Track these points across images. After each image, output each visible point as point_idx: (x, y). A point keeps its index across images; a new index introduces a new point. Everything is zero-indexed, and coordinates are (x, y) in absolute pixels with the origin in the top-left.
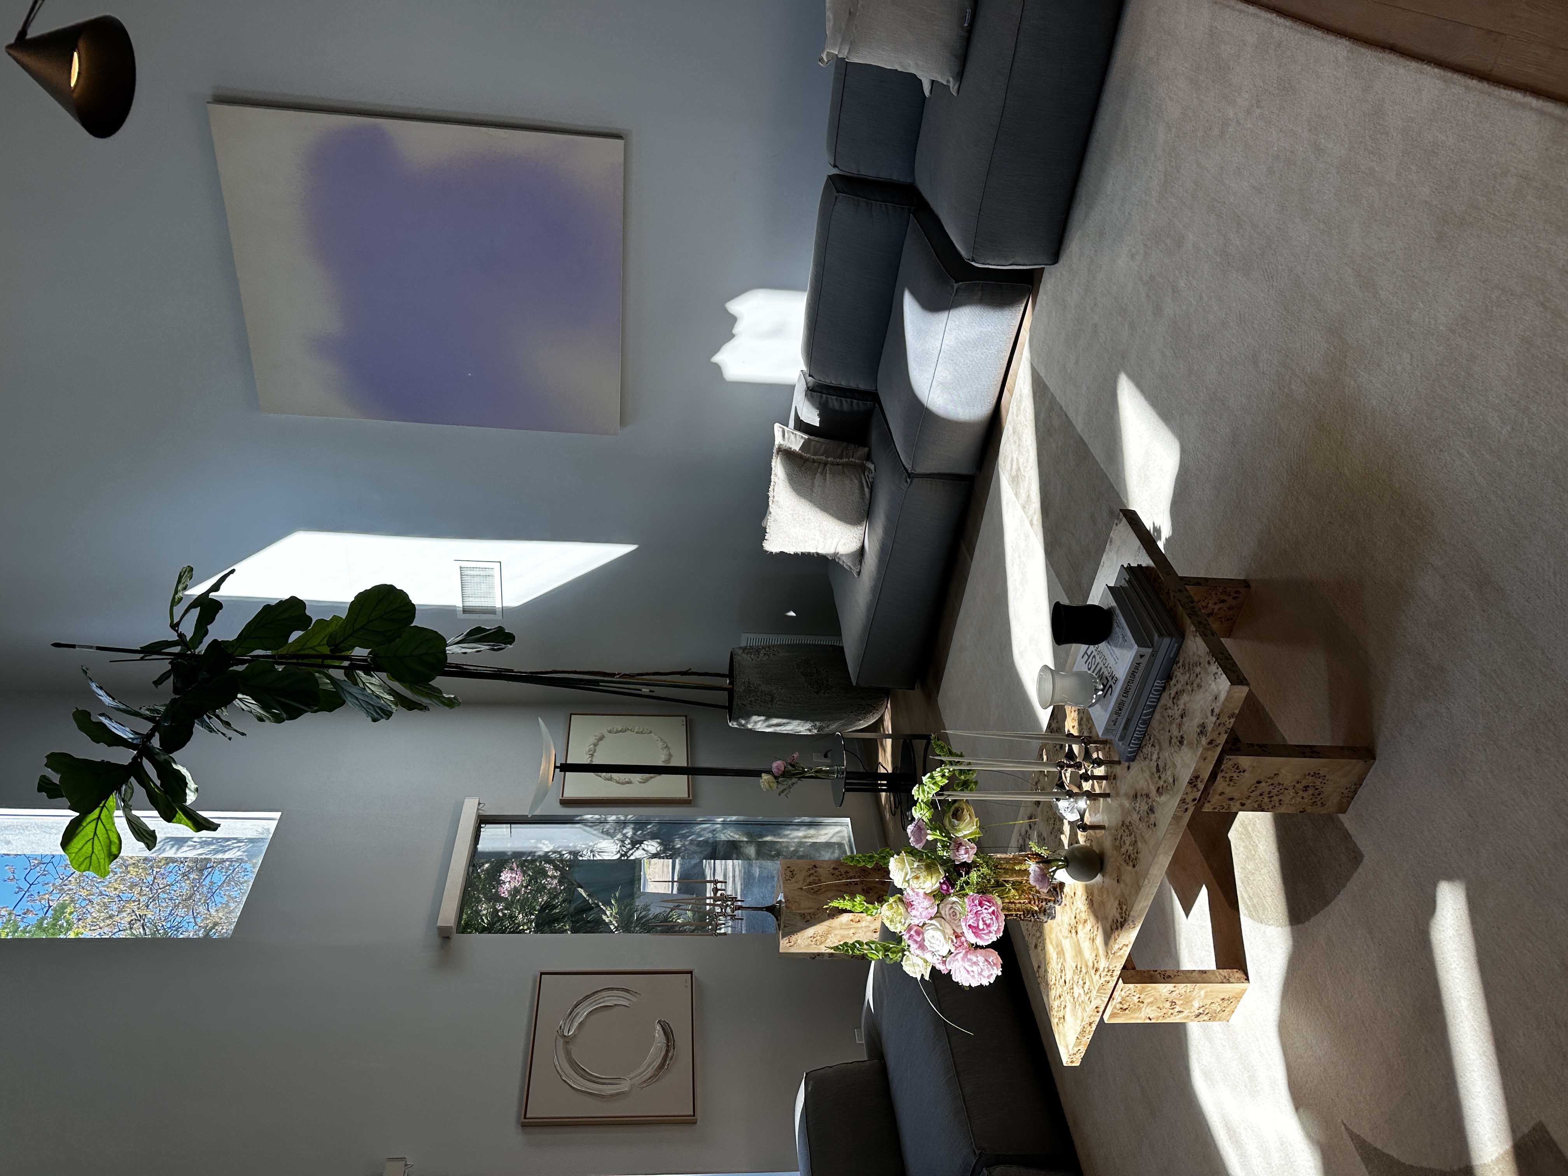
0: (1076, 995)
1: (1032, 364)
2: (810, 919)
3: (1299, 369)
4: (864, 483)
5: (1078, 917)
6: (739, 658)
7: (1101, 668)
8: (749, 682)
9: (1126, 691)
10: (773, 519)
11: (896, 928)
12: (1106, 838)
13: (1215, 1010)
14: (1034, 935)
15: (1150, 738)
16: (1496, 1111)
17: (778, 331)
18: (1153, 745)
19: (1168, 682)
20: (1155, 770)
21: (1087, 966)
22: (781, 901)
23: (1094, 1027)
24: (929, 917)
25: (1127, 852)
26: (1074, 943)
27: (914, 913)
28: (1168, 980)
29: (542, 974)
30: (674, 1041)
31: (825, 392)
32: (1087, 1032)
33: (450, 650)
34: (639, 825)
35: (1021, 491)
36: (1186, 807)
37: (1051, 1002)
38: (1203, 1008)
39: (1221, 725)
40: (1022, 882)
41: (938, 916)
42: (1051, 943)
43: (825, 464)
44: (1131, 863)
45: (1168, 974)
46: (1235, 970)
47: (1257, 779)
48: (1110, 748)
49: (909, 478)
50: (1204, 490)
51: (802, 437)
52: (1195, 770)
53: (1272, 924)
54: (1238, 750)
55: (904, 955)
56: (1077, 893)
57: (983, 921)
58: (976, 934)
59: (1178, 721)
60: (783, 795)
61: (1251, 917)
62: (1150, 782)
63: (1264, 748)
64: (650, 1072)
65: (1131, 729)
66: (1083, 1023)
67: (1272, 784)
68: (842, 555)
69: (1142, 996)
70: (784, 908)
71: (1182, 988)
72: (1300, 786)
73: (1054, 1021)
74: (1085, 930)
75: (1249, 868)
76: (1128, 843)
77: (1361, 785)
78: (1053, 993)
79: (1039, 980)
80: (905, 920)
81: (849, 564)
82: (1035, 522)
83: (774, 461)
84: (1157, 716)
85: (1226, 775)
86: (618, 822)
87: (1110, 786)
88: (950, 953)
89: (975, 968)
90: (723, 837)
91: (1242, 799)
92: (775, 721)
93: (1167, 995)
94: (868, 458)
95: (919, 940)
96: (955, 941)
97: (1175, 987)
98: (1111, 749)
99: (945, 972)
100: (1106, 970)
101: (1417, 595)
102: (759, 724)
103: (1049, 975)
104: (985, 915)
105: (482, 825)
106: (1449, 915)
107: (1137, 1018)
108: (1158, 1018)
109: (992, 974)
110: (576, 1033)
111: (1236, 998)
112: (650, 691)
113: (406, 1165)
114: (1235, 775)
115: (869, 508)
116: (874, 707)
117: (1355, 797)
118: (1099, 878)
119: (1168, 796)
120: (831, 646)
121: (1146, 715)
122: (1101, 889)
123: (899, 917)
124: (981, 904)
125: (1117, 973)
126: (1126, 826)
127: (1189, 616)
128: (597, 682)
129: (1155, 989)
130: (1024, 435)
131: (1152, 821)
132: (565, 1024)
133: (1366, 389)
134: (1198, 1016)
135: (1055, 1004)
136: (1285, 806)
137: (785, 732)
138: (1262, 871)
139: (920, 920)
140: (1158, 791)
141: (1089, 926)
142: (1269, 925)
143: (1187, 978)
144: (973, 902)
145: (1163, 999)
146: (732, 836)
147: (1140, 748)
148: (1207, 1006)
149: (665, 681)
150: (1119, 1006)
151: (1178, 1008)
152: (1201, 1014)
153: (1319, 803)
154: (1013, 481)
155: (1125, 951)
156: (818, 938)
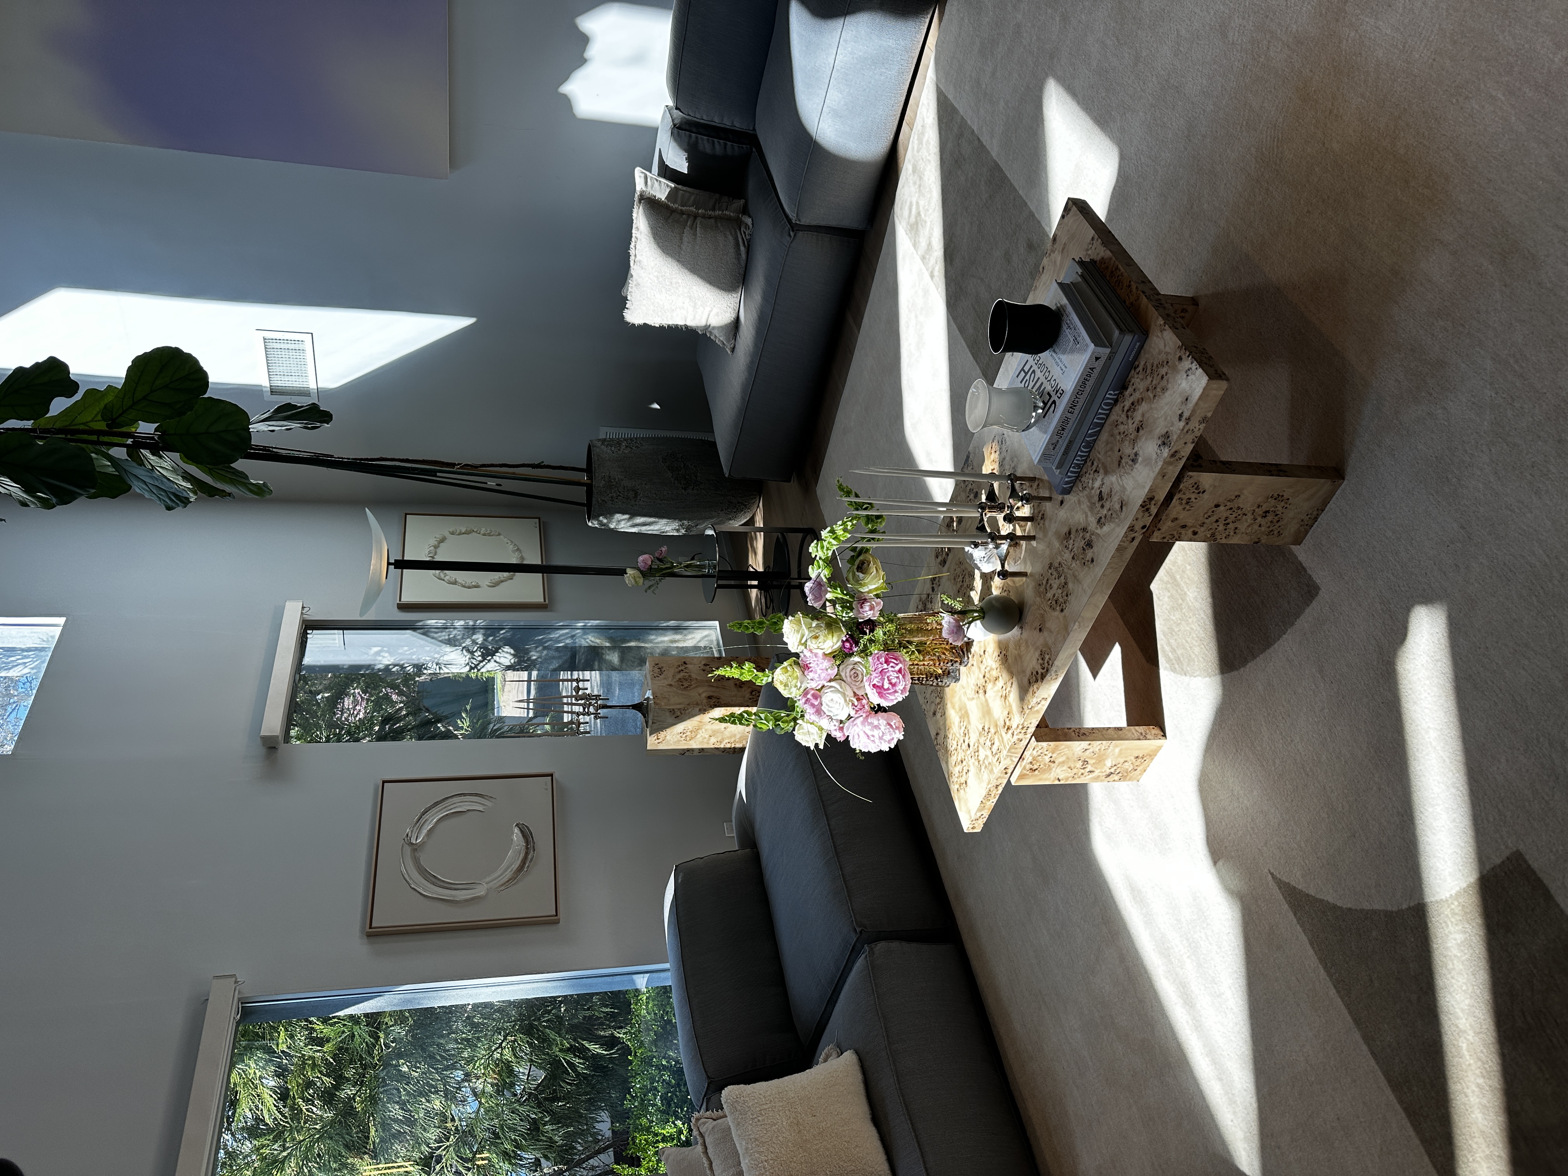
0: (981, 758)
1: (937, 85)
2: (679, 715)
3: (1281, 30)
4: (740, 240)
5: (987, 675)
6: (598, 450)
7: (1042, 383)
8: (610, 477)
9: (1072, 405)
10: (635, 283)
11: (791, 694)
12: (1028, 586)
13: (1127, 769)
14: (932, 702)
15: (1093, 464)
16: (1463, 844)
17: (638, 59)
18: (1096, 471)
19: (1121, 393)
20: (1097, 498)
21: (996, 726)
22: (648, 698)
23: (1000, 789)
24: (829, 678)
25: (1054, 596)
26: (982, 704)
27: (811, 675)
28: (1083, 737)
29: (384, 782)
30: (534, 843)
31: (694, 130)
32: (993, 795)
33: (253, 428)
34: (490, 630)
35: (921, 240)
36: (1133, 535)
37: (951, 768)
38: (1115, 767)
39: (1190, 432)
40: (926, 644)
41: (838, 678)
42: (954, 707)
43: (695, 217)
44: (1058, 608)
45: (1082, 731)
46: (1151, 727)
47: (1215, 503)
48: (1038, 485)
49: (793, 231)
50: (1147, 200)
51: (668, 186)
52: (1151, 490)
53: (1198, 675)
54: (1200, 466)
55: (796, 724)
56: (987, 650)
57: (889, 680)
58: (881, 695)
59: (1132, 437)
60: (649, 591)
61: (1174, 670)
62: (1089, 514)
63: (1227, 465)
64: (508, 874)
65: (1072, 454)
66: (990, 786)
67: (1231, 509)
68: (714, 328)
69: (1054, 755)
70: (653, 705)
71: (1097, 745)
72: (1260, 511)
73: (954, 788)
74: (996, 688)
75: (1174, 618)
76: (1055, 586)
77: (1323, 511)
78: (953, 760)
79: (937, 747)
80: (801, 683)
81: (721, 339)
82: (936, 273)
83: (635, 210)
84: (1104, 436)
85: (1183, 496)
86: (466, 628)
87: (1036, 528)
88: (849, 717)
89: (876, 733)
90: (584, 643)
91: (1195, 527)
92: (640, 520)
93: (1080, 753)
94: (745, 211)
95: (816, 703)
96: (856, 703)
97: (1090, 744)
98: (1041, 485)
99: (842, 739)
100: (1021, 727)
101: (1416, 280)
102: (622, 523)
103: (949, 741)
104: (892, 673)
105: (309, 632)
106: (1424, 640)
107: (1046, 779)
108: (1067, 779)
109: (893, 739)
110: (425, 840)
111: (1150, 756)
112: (498, 485)
113: (236, 982)
114: (1193, 496)
115: (745, 271)
116: (745, 506)
117: (1315, 526)
118: (1016, 631)
119: (1112, 525)
120: (699, 440)
121: (1091, 435)
122: (1018, 644)
123: (795, 681)
124: (887, 662)
125: (1032, 729)
126: (1054, 568)
127: (1156, 308)
128: (433, 473)
129: (1068, 747)
130: (926, 173)
131: (1089, 557)
132: (412, 832)
133: (1370, 39)
134: (1109, 776)
135: (956, 770)
136: (1239, 536)
137: (650, 532)
138: (1190, 620)
139: (819, 683)
140: (1099, 521)
141: (1000, 683)
142: (1195, 677)
143: (1103, 735)
144: (878, 660)
145: (1075, 759)
146: (593, 642)
147: (1078, 476)
148: (1119, 766)
149: (514, 473)
150: (1028, 767)
151: (1089, 768)
152: (1112, 773)
153: (1276, 532)
154: (912, 226)
155: (1043, 705)
156: (688, 733)
